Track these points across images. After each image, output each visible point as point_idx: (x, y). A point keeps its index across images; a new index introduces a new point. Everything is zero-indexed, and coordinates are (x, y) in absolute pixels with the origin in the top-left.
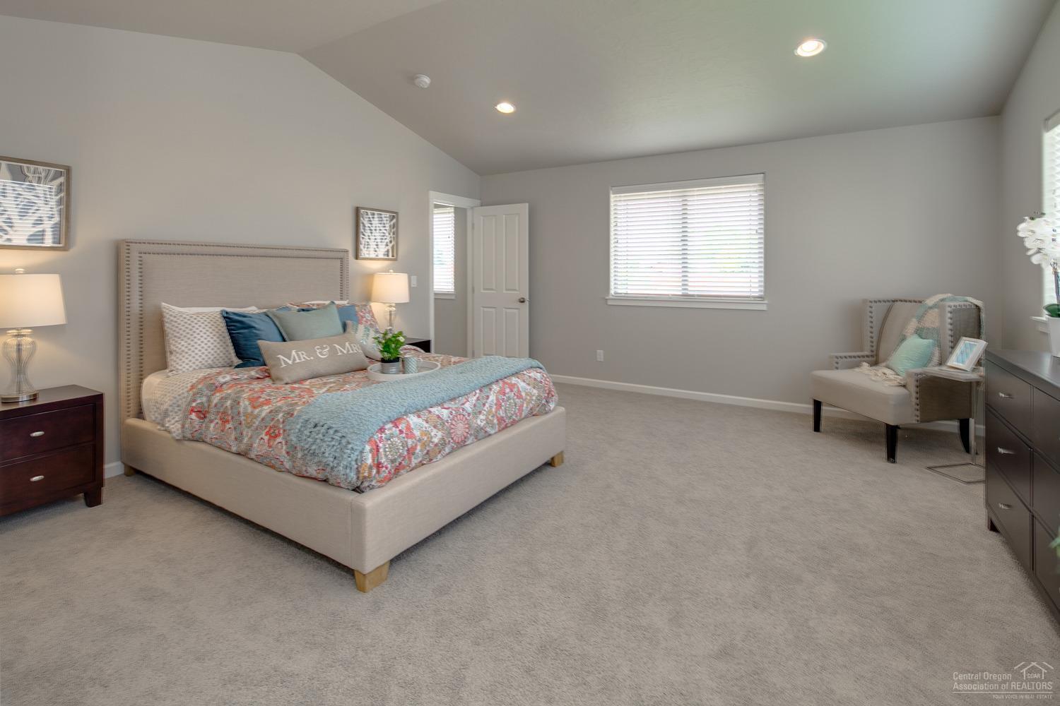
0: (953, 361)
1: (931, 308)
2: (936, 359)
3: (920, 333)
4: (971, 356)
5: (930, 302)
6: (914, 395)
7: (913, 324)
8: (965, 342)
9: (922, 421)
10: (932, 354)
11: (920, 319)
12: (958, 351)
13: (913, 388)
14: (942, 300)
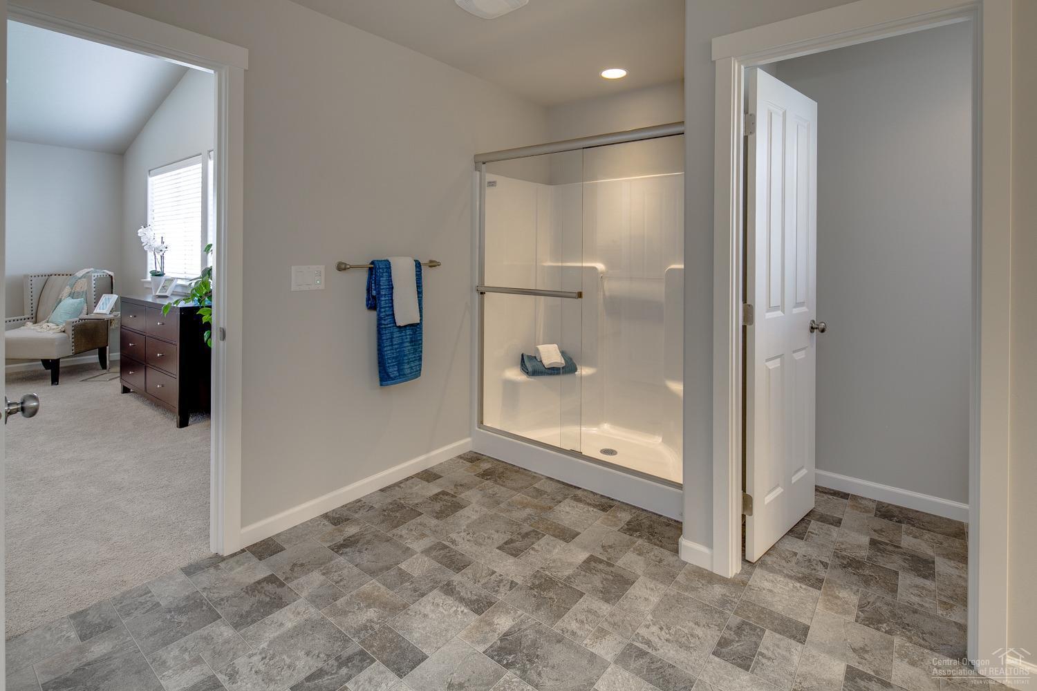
0: (97, 310)
1: (80, 278)
2: (85, 311)
3: (72, 295)
4: (108, 306)
5: (80, 274)
6: (71, 336)
7: (67, 290)
8: (105, 297)
9: (77, 354)
10: (83, 309)
11: (72, 286)
12: (100, 303)
13: (70, 332)
14: (88, 273)
